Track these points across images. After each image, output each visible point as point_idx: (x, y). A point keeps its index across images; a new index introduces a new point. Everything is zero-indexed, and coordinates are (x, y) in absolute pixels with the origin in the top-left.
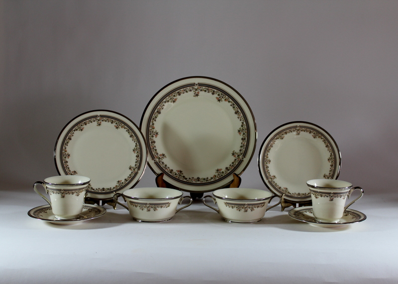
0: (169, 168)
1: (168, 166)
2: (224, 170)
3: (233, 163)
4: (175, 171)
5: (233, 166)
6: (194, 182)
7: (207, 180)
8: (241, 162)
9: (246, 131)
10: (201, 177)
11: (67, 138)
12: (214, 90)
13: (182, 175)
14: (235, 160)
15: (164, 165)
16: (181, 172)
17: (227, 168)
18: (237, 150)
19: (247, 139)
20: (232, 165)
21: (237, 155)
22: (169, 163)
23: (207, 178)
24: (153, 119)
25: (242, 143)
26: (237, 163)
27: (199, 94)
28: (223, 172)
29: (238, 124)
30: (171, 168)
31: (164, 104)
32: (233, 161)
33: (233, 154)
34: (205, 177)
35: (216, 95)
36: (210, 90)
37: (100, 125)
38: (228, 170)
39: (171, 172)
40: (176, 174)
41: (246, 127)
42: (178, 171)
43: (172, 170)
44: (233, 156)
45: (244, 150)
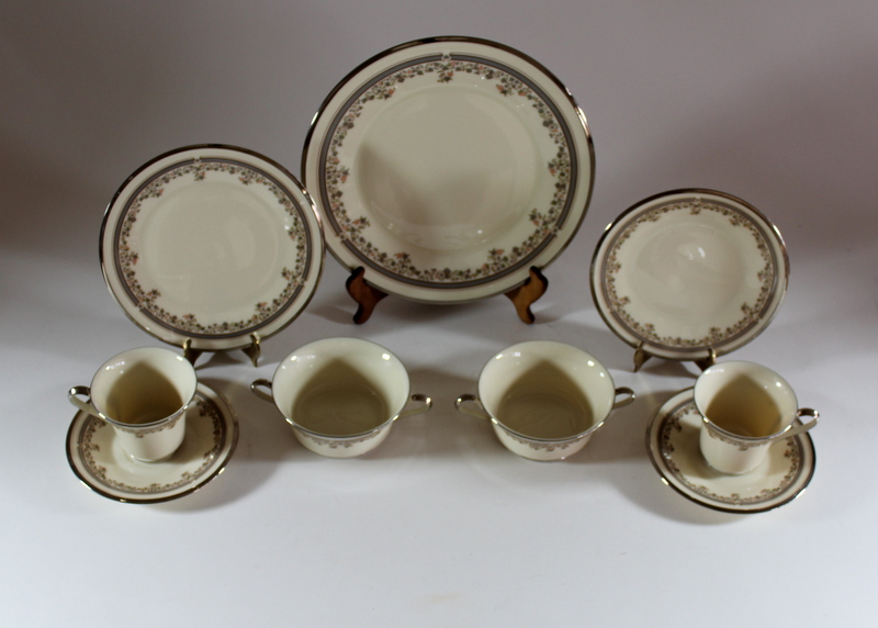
0: (376, 250)
1: (374, 245)
2: (508, 252)
3: (531, 239)
4: (391, 256)
5: (530, 245)
6: (436, 280)
7: (467, 277)
8: (550, 238)
9: (568, 169)
10: (452, 269)
11: (127, 219)
12: (492, 68)
13: (409, 265)
14: (537, 232)
15: (365, 246)
16: (405, 256)
17: (515, 250)
18: (544, 209)
19: (568, 185)
20: (528, 242)
21: (541, 222)
22: (378, 239)
23: (469, 271)
24: (336, 142)
25: (555, 195)
26: (540, 241)
27: (453, 77)
28: (506, 259)
29: (550, 149)
30: (381, 251)
31: (361, 104)
32: (531, 233)
33: (533, 217)
34: (464, 269)
35: (496, 81)
36: (481, 68)
37: (202, 178)
38: (519, 254)
39: (382, 260)
40: (393, 264)
41: (568, 159)
42: (399, 255)
43: (384, 255)
44: (531, 223)
45: (560, 211)
